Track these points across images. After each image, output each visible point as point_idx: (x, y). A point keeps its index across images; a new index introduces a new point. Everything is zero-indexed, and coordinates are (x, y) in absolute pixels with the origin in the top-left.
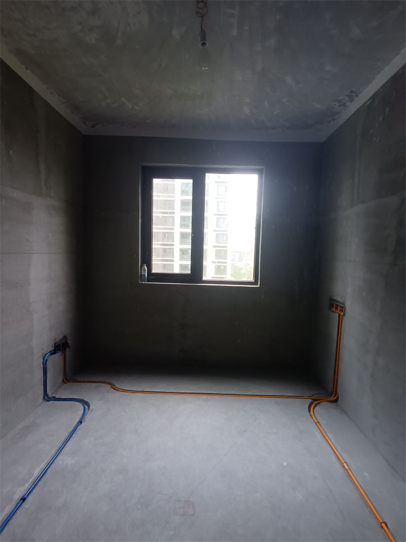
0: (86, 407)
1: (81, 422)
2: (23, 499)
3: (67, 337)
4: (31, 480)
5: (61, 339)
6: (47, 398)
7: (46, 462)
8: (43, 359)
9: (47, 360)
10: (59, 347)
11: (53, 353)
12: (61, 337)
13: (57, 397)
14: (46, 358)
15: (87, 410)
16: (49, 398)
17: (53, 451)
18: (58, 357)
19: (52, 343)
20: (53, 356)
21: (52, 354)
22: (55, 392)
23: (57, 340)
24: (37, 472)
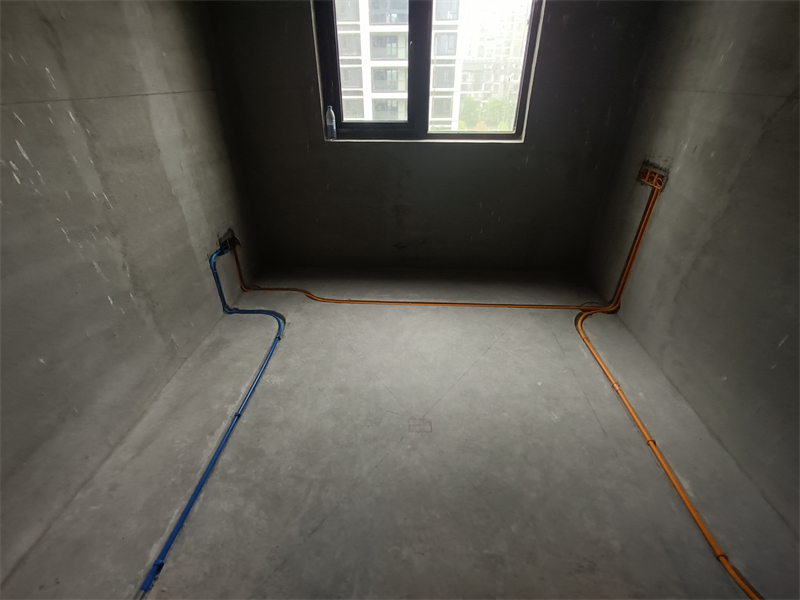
0: (281, 321)
1: (279, 339)
2: (238, 416)
4: (241, 397)
5: (227, 234)
6: (228, 310)
7: (250, 380)
8: (210, 261)
9: (215, 263)
10: (226, 245)
11: (221, 253)
12: (226, 230)
13: (241, 308)
16: (230, 309)
17: (256, 370)
18: (227, 256)
19: (216, 240)
20: (221, 257)
21: (219, 255)
22: (235, 303)
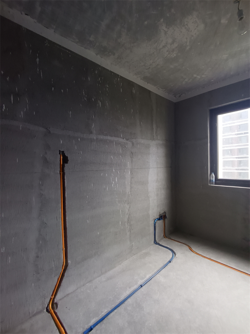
0: (174, 255)
2: (141, 286)
3: (166, 213)
4: (145, 279)
5: (163, 213)
7: (152, 274)
8: (154, 222)
9: (156, 222)
10: (162, 217)
11: (159, 219)
12: (163, 212)
13: (160, 244)
14: (155, 221)
15: (174, 257)
17: (156, 271)
18: (161, 222)
19: (158, 214)
20: (159, 221)
22: (159, 241)
23: (161, 213)
24: (148, 277)
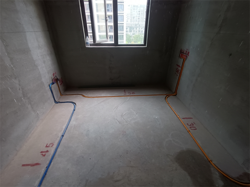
1: (75, 110)
2: (63, 136)
3: (57, 76)
6: (56, 102)
7: (66, 124)
13: (61, 101)
14: (50, 86)
15: (75, 105)
20: (53, 85)
22: (58, 100)
23: (53, 78)
